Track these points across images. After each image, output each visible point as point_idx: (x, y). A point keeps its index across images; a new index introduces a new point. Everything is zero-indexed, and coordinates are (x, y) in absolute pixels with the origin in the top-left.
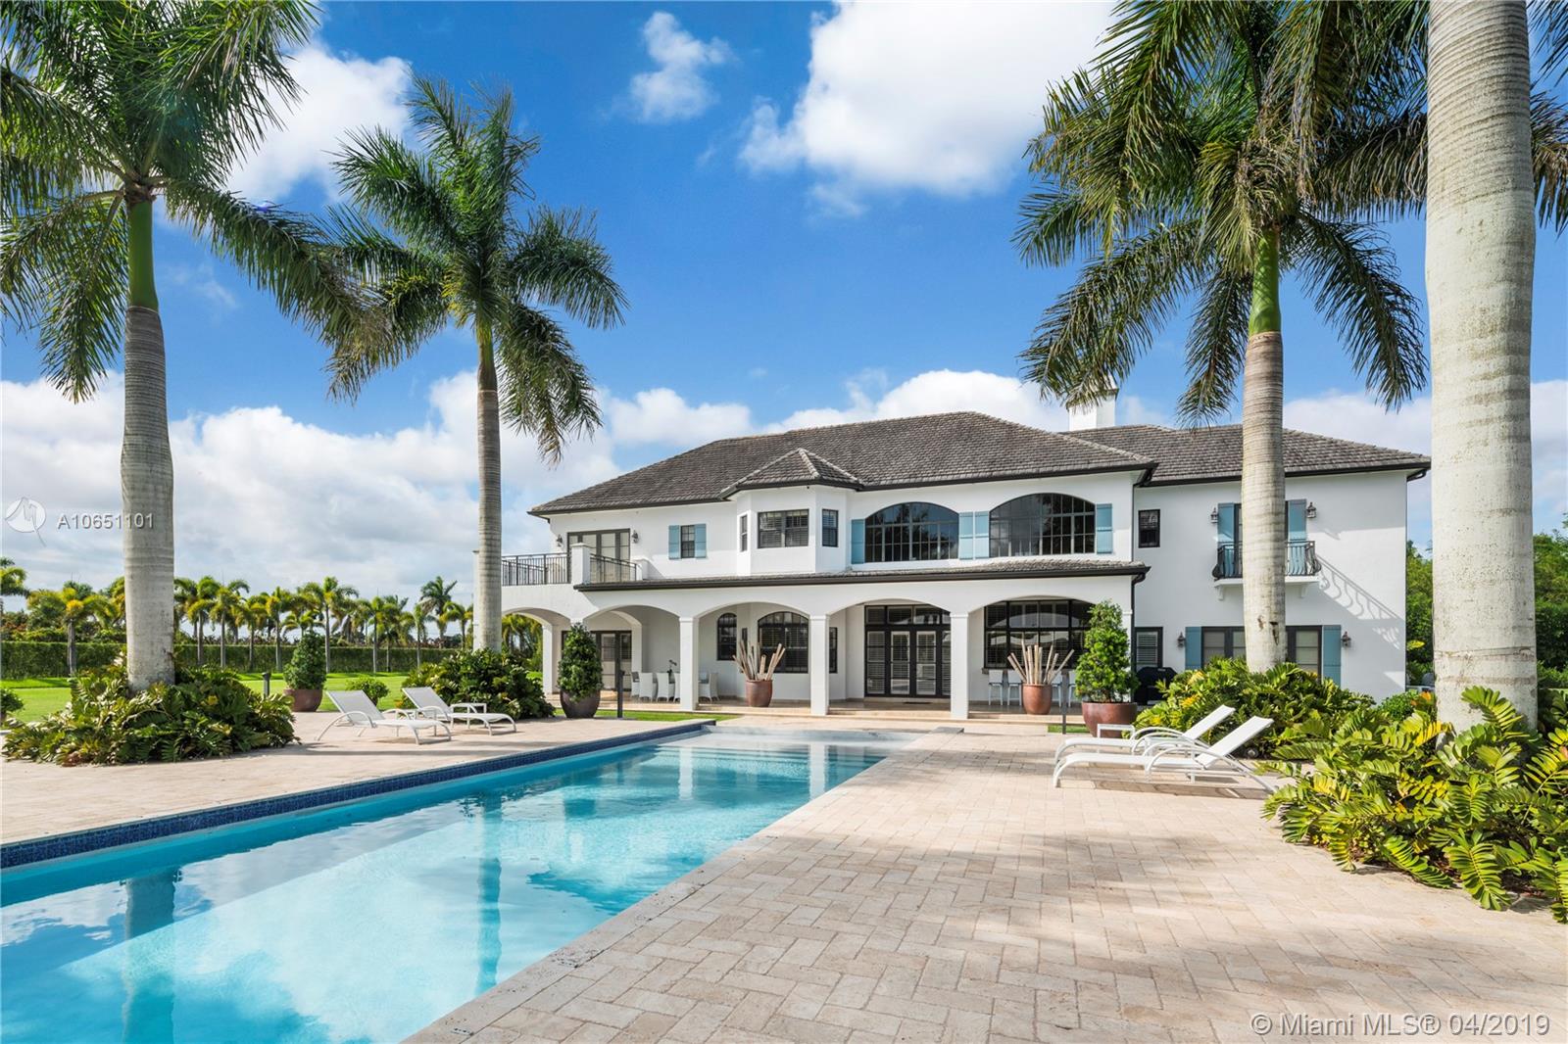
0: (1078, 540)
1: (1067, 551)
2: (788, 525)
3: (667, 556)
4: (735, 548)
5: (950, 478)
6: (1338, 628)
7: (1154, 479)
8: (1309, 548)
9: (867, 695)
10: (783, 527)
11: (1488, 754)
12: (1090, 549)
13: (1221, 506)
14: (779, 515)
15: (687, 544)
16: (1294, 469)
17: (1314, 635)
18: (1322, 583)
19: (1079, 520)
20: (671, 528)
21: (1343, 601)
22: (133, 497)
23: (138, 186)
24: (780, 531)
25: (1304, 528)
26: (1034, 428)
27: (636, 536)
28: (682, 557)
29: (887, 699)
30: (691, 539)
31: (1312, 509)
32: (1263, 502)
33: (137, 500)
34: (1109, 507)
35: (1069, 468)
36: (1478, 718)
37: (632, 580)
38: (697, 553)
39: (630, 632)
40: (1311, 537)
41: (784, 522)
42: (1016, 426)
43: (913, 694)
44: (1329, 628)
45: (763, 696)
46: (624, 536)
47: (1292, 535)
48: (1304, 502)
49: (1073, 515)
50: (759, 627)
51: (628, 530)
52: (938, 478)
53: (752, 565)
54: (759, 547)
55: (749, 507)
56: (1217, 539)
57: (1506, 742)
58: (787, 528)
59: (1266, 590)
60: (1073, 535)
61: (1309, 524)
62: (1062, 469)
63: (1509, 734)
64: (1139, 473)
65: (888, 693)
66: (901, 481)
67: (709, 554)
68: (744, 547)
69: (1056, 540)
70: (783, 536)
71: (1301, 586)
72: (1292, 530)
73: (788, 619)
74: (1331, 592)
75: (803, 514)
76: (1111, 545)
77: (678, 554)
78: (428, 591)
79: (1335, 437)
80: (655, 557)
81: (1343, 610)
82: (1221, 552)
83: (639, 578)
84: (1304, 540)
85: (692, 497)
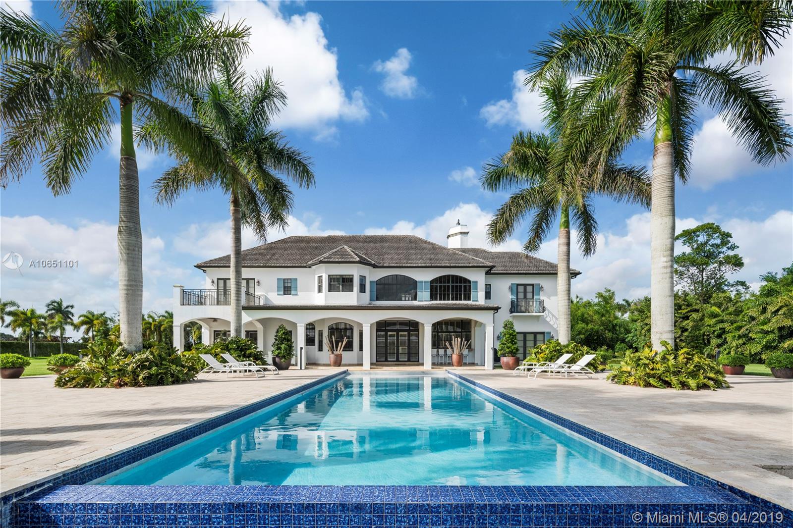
0: (465, 295)
1: (460, 299)
2: (343, 281)
3: (276, 293)
4: (314, 291)
5: (414, 265)
6: (550, 333)
7: (492, 272)
8: (541, 303)
9: (377, 361)
10: (341, 283)
11: (668, 356)
12: (469, 299)
13: (512, 284)
14: (339, 277)
15: (287, 288)
16: (537, 272)
17: (542, 335)
18: (545, 316)
19: (465, 287)
20: (278, 279)
21: (552, 323)
22: (128, 254)
23: (129, 95)
24: (339, 284)
25: (539, 295)
26: (443, 246)
27: (258, 282)
28: (284, 294)
29: (386, 363)
30: (289, 285)
31: (542, 287)
32: (565, 286)
33: (130, 255)
34: (476, 282)
35: (462, 265)
36: (664, 348)
37: (256, 304)
38: (293, 292)
39: (257, 331)
40: (542, 298)
41: (341, 280)
42: (435, 244)
43: (398, 360)
44: (547, 333)
45: (339, 362)
46: (251, 282)
47: (535, 297)
48: (539, 285)
49: (463, 285)
50: (329, 329)
51: (254, 279)
52: (409, 265)
53: (325, 300)
54: (329, 291)
55: (324, 272)
56: (510, 297)
57: (671, 354)
58: (342, 283)
59: (566, 316)
60: (463, 293)
61: (541, 293)
62: (460, 265)
63: (671, 352)
64: (487, 269)
65: (386, 360)
66: (393, 265)
67: (299, 293)
68: (320, 290)
69: (444, 295)
70: (341, 286)
71: (538, 317)
72: (536, 295)
73: (343, 326)
74: (548, 319)
75: (351, 277)
76: (477, 297)
77: (282, 293)
78: (51, 307)
79: (548, 261)
80: (269, 294)
81: (551, 326)
82: (512, 302)
83: (262, 304)
84: (539, 299)
85: (291, 265)
